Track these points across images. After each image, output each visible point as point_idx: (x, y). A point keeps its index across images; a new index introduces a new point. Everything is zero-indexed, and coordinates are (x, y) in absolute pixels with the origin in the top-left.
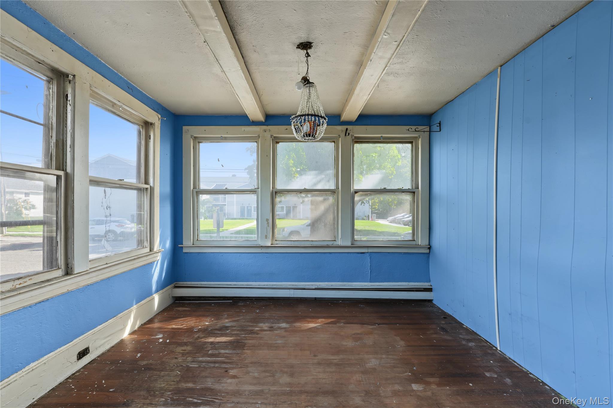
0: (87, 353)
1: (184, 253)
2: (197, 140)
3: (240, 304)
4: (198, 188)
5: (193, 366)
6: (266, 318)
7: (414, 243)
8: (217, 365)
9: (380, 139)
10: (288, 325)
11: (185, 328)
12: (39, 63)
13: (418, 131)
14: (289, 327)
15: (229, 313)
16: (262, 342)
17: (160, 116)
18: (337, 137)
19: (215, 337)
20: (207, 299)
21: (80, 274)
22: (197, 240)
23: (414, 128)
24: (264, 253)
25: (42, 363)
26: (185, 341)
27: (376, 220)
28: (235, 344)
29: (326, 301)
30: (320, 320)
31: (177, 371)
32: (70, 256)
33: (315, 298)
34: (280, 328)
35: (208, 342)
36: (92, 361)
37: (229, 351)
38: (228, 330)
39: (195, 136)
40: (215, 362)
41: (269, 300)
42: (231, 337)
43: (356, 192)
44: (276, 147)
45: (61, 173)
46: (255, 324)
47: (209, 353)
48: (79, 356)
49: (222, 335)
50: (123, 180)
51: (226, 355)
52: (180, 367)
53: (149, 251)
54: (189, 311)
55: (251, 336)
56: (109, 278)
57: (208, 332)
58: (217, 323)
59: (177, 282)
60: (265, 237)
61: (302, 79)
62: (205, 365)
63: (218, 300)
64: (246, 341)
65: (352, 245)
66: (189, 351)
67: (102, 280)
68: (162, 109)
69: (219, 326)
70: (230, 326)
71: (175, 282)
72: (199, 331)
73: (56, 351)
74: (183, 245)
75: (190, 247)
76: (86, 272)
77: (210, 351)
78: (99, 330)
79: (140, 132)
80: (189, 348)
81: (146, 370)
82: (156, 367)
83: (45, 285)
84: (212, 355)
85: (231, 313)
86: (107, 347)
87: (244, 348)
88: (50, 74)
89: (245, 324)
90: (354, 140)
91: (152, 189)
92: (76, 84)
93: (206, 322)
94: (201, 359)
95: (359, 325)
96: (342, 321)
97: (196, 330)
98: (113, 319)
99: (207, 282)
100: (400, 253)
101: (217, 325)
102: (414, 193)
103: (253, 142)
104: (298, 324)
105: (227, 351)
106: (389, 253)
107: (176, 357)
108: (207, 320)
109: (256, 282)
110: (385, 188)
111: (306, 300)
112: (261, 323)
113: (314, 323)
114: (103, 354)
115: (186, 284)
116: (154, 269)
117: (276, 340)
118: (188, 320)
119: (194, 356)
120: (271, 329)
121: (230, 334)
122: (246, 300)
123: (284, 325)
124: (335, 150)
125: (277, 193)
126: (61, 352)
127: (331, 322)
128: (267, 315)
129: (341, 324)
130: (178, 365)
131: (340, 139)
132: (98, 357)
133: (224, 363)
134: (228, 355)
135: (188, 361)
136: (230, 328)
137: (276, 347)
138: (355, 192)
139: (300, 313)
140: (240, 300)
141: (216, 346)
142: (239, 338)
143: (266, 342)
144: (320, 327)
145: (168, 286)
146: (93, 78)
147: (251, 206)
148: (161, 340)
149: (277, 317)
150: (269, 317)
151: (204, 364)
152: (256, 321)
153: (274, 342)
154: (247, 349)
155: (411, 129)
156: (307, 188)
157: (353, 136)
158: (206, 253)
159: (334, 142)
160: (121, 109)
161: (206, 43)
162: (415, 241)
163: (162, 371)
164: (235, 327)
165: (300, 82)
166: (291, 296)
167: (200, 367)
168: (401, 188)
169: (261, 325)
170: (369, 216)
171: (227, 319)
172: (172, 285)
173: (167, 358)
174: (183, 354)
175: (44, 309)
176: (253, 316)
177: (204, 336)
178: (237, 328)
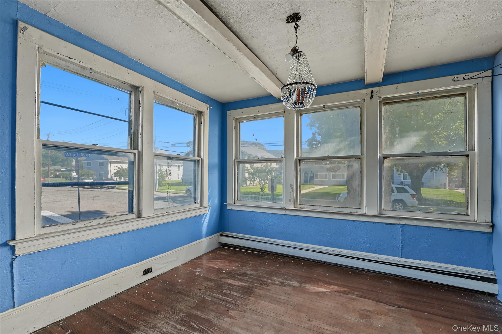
0: (150, 272)
1: (228, 209)
2: (238, 121)
3: (266, 257)
4: (238, 159)
5: (208, 299)
6: (282, 274)
7: (467, 218)
8: (224, 303)
9: (416, 96)
10: (299, 284)
11: (218, 268)
12: (123, 83)
13: (469, 79)
14: (298, 286)
15: (254, 263)
16: (268, 293)
17: (208, 106)
18: (362, 101)
19: (234, 280)
20: (243, 248)
21: (147, 218)
22: (237, 200)
23: (461, 76)
24: (288, 215)
25: (121, 272)
26: (212, 278)
27: (456, 188)
28: (245, 290)
29: (348, 269)
30: (332, 287)
31: (196, 299)
32: (140, 206)
33: (336, 264)
34: (289, 285)
35: (227, 283)
36: (153, 278)
37: (238, 295)
38: (246, 277)
39: (236, 117)
40: (224, 301)
41: (292, 258)
42: (246, 283)
43: (385, 158)
44: (300, 119)
45: (136, 151)
46: (270, 277)
47: (224, 292)
48: (144, 272)
49: (240, 280)
50: (180, 155)
51: (234, 297)
52: (199, 297)
53: (200, 206)
54: (226, 255)
55: (262, 286)
56: (167, 223)
57: (231, 275)
58: (241, 269)
59: (223, 231)
60: (289, 201)
61: (291, 51)
62: (216, 301)
63: (251, 250)
64: (255, 290)
65: (379, 214)
66: (211, 286)
67: (162, 224)
68: (211, 100)
69: (241, 272)
70: (249, 273)
71: (221, 231)
72: (226, 272)
73: (130, 266)
74: (227, 203)
75: (232, 205)
76: (150, 217)
77: (225, 291)
78: (159, 257)
79: (194, 120)
80: (212, 284)
81: (178, 293)
82: (185, 293)
83: (123, 223)
84: (225, 295)
85: (256, 263)
86: (165, 270)
87: (252, 296)
88: (130, 89)
89: (262, 274)
90: (383, 102)
91: (202, 160)
92: (144, 92)
93: (233, 267)
94: (215, 295)
95: (374, 302)
96: (356, 293)
97: (223, 271)
98: (170, 252)
99: (243, 234)
100: (443, 229)
101: (240, 270)
102: (467, 156)
103: (281, 117)
104: (308, 286)
105: (237, 294)
106: (428, 227)
107: (201, 289)
108: (235, 265)
109: (281, 240)
110: (423, 152)
111: (327, 264)
112: (276, 277)
113: (325, 289)
114: (161, 275)
115: (229, 234)
116: (203, 220)
117: (280, 296)
118: (222, 262)
119: (212, 292)
120: (282, 284)
121: (246, 281)
122: (272, 254)
123: (295, 283)
124: (360, 115)
125: (300, 161)
126: (133, 267)
127: (344, 291)
128: (284, 271)
129: (354, 296)
130: (199, 295)
131: (365, 102)
132: (158, 276)
133: (230, 303)
134: (236, 298)
135: (206, 294)
136: (248, 275)
137: (277, 302)
138: (383, 157)
139: (315, 275)
140: (268, 253)
141: (231, 288)
142: (251, 285)
143: (271, 294)
144: (328, 293)
145: (215, 234)
146: (155, 86)
147: (314, 174)
148: (198, 274)
149: (292, 274)
150: (285, 273)
151: (215, 299)
152: (272, 274)
153: (279, 297)
154: (253, 297)
155: (458, 78)
156: (330, 156)
157: (381, 97)
158: (243, 211)
159: (359, 107)
160: (177, 104)
161: (209, 42)
162: (468, 215)
163: (187, 296)
164: (252, 275)
165: (289, 54)
166: (311, 258)
167: (212, 301)
168: (448, 151)
169: (275, 278)
170: (445, 184)
171: (250, 268)
172: (219, 234)
173: (195, 288)
174: (206, 288)
175: (123, 238)
176: (272, 269)
177: (227, 278)
178: (254, 276)
